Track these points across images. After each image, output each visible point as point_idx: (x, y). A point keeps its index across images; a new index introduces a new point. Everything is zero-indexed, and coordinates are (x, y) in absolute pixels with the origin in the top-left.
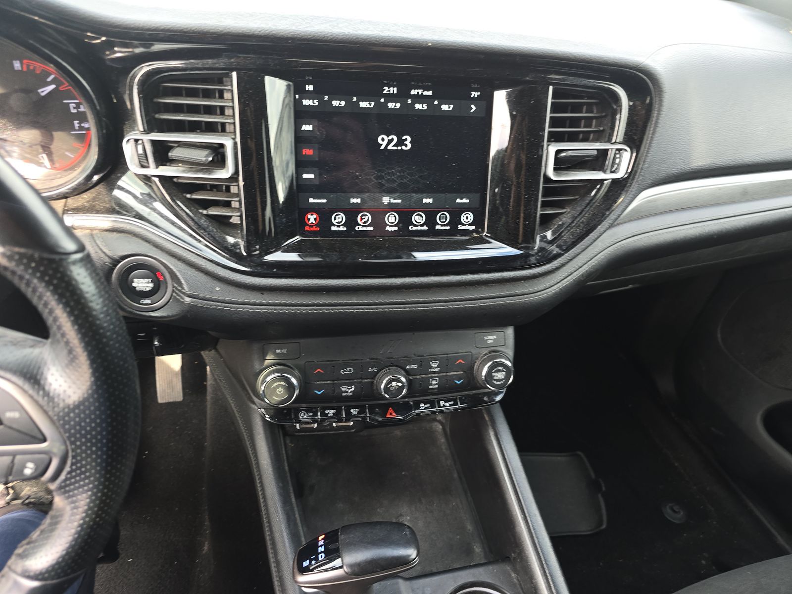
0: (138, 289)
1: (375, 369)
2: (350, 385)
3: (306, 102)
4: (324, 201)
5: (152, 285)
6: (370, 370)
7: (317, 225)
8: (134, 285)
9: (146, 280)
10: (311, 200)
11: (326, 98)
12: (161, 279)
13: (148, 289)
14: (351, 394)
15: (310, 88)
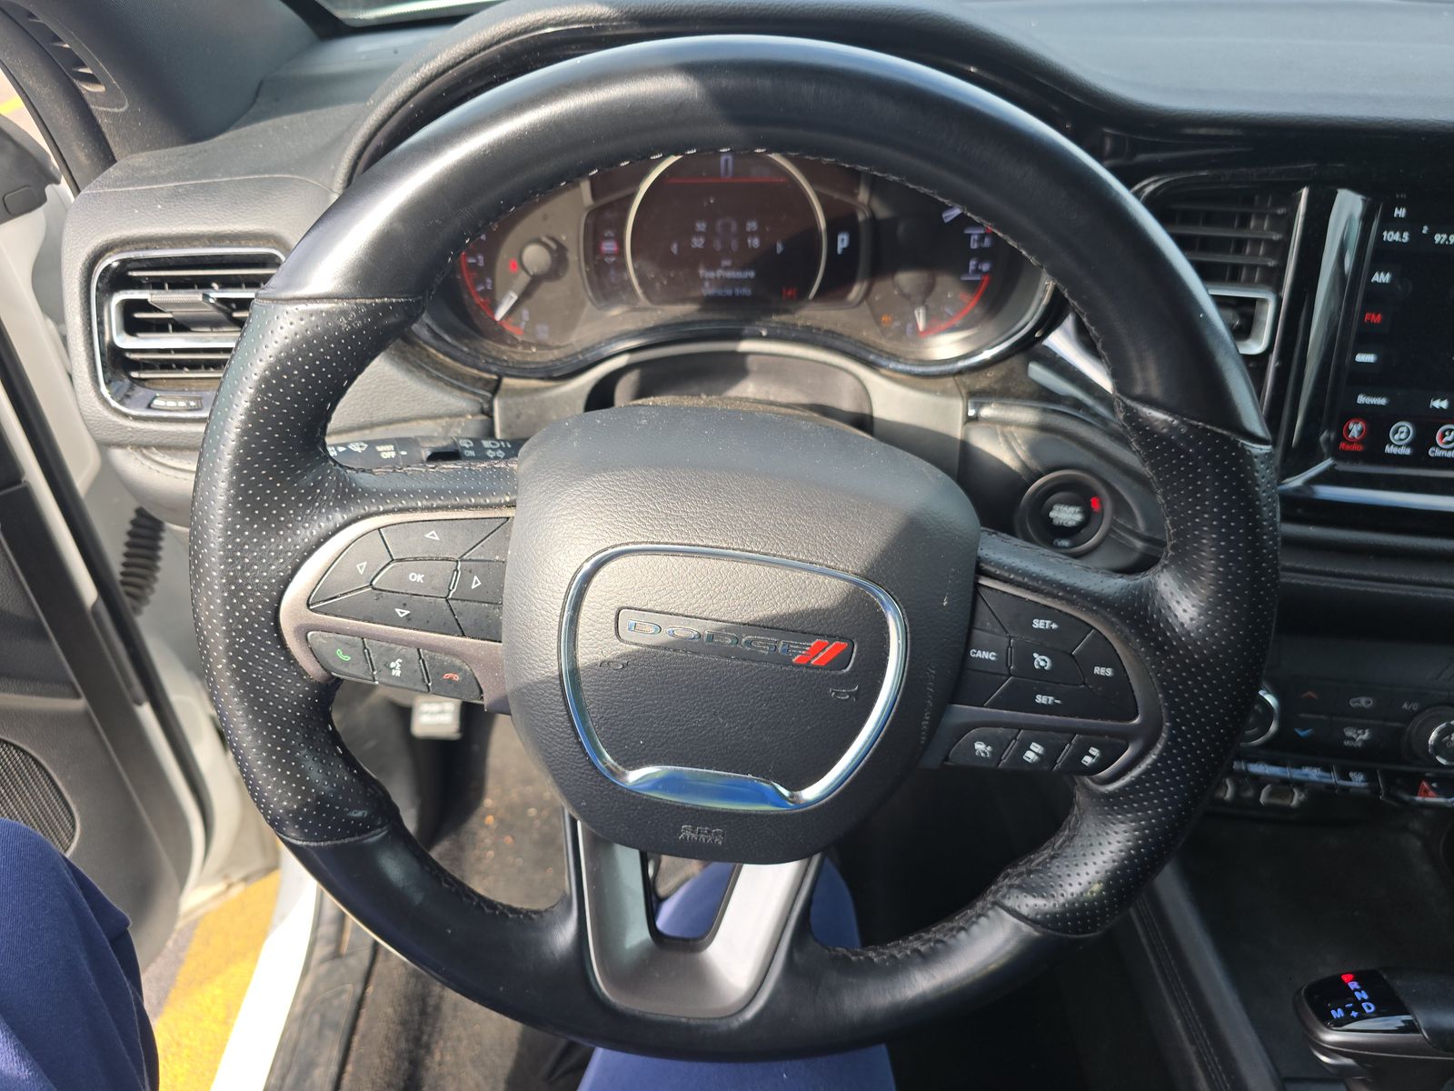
0: (1056, 522)
1: (1415, 706)
2: (1363, 727)
3: (1391, 236)
4: (1382, 401)
5: (1079, 517)
6: (1405, 706)
7: (1359, 442)
8: (1052, 514)
9: (1072, 509)
10: (1361, 399)
11: (1425, 230)
12: (1096, 508)
13: (1071, 523)
14: (1360, 744)
15: (1400, 212)
